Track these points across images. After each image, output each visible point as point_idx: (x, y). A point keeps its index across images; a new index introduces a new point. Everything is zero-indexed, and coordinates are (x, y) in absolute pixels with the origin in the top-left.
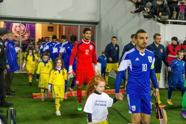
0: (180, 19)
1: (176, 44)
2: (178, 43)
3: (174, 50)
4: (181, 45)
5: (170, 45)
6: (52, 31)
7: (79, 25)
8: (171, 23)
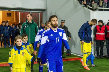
0: (105, 7)
1: (102, 25)
2: (103, 24)
3: (100, 29)
4: (106, 25)
5: (98, 26)
6: (10, 16)
7: (31, 11)
8: (98, 10)
